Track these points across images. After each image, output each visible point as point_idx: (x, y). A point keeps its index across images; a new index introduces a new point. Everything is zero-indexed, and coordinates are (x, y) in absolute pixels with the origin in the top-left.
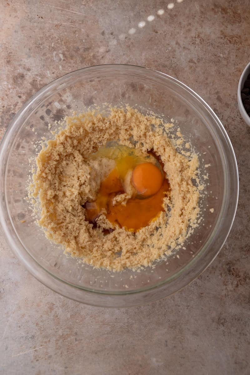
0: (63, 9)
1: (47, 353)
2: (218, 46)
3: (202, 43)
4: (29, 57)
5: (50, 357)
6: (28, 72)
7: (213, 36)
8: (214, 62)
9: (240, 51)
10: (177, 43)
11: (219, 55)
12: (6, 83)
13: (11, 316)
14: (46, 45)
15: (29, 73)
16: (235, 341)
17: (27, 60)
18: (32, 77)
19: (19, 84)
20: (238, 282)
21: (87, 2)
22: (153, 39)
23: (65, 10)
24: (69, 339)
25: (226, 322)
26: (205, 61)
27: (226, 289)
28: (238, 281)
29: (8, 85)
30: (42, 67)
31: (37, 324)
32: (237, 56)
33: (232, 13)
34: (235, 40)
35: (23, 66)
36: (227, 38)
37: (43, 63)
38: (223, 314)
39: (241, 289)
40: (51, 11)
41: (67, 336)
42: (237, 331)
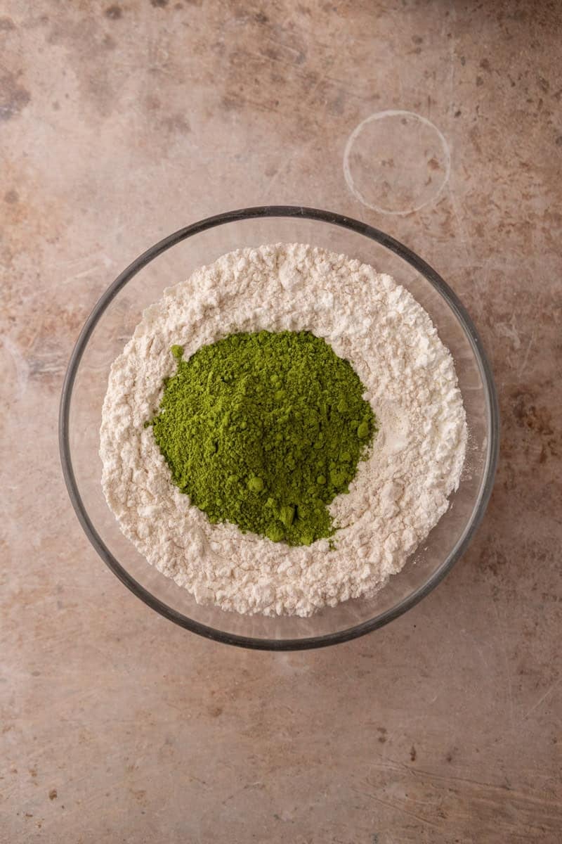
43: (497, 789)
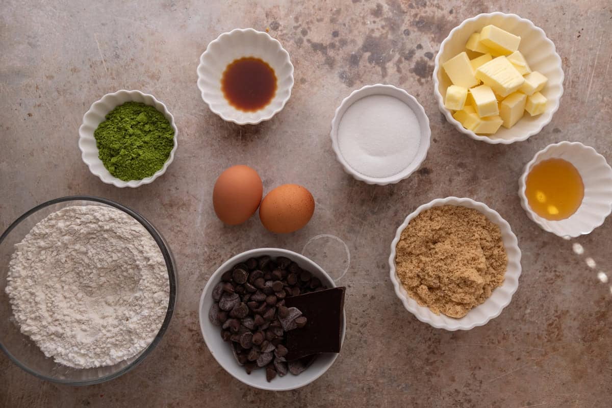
0: (594, 68)
1: (99, 77)
2: (542, 306)
3: (546, 281)
5: (95, 82)
7: (558, 298)
8: (516, 301)
9: (537, 339)
11: (528, 307)
13: (142, 24)
21: (607, 105)
23: (594, 70)
31: (132, 60)
32: (528, 334)
33: (598, 327)
34: (553, 332)
36: (556, 320)
39: (186, 335)
40: (591, 49)
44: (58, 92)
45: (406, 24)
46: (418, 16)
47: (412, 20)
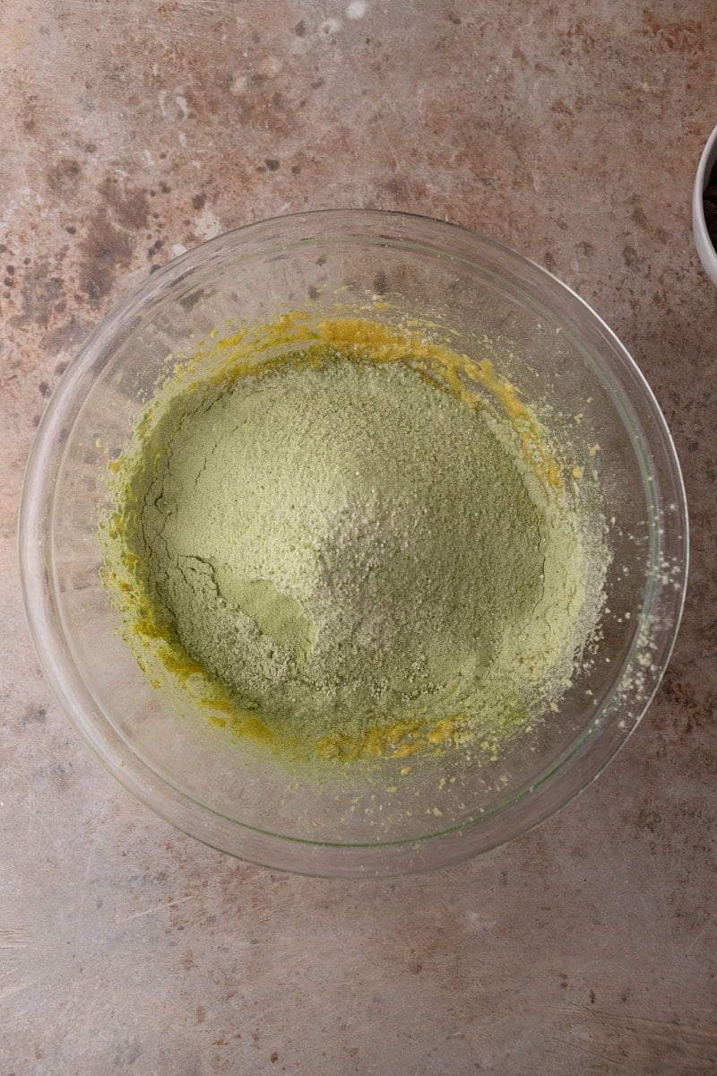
1: (203, 912)
2: (635, 60)
3: (588, 52)
4: (90, 108)
5: (212, 919)
6: (89, 154)
7: (621, 30)
8: (626, 108)
9: (698, 70)
10: (518, 54)
11: (638, 87)
12: (27, 191)
13: (98, 829)
14: (136, 70)
15: (93, 160)
16: (679, 865)
17: (84, 117)
18: (101, 170)
19: (65, 191)
20: (690, 720)
22: (447, 43)
24: (255, 878)
25: (660, 821)
26: (600, 105)
27: (660, 738)
28: (691, 716)
29: (33, 197)
30: (130, 138)
31: (169, 847)
32: (689, 87)
34: (686, 39)
35: (73, 136)
36: (662, 33)
37: (131, 128)
38: (651, 801)
39: (699, 738)
41: (248, 871)
42: (686, 842)
43: (669, 1025)
44: (229, 996)
45: (96, 318)
46: (80, 293)
47: (88, 306)
